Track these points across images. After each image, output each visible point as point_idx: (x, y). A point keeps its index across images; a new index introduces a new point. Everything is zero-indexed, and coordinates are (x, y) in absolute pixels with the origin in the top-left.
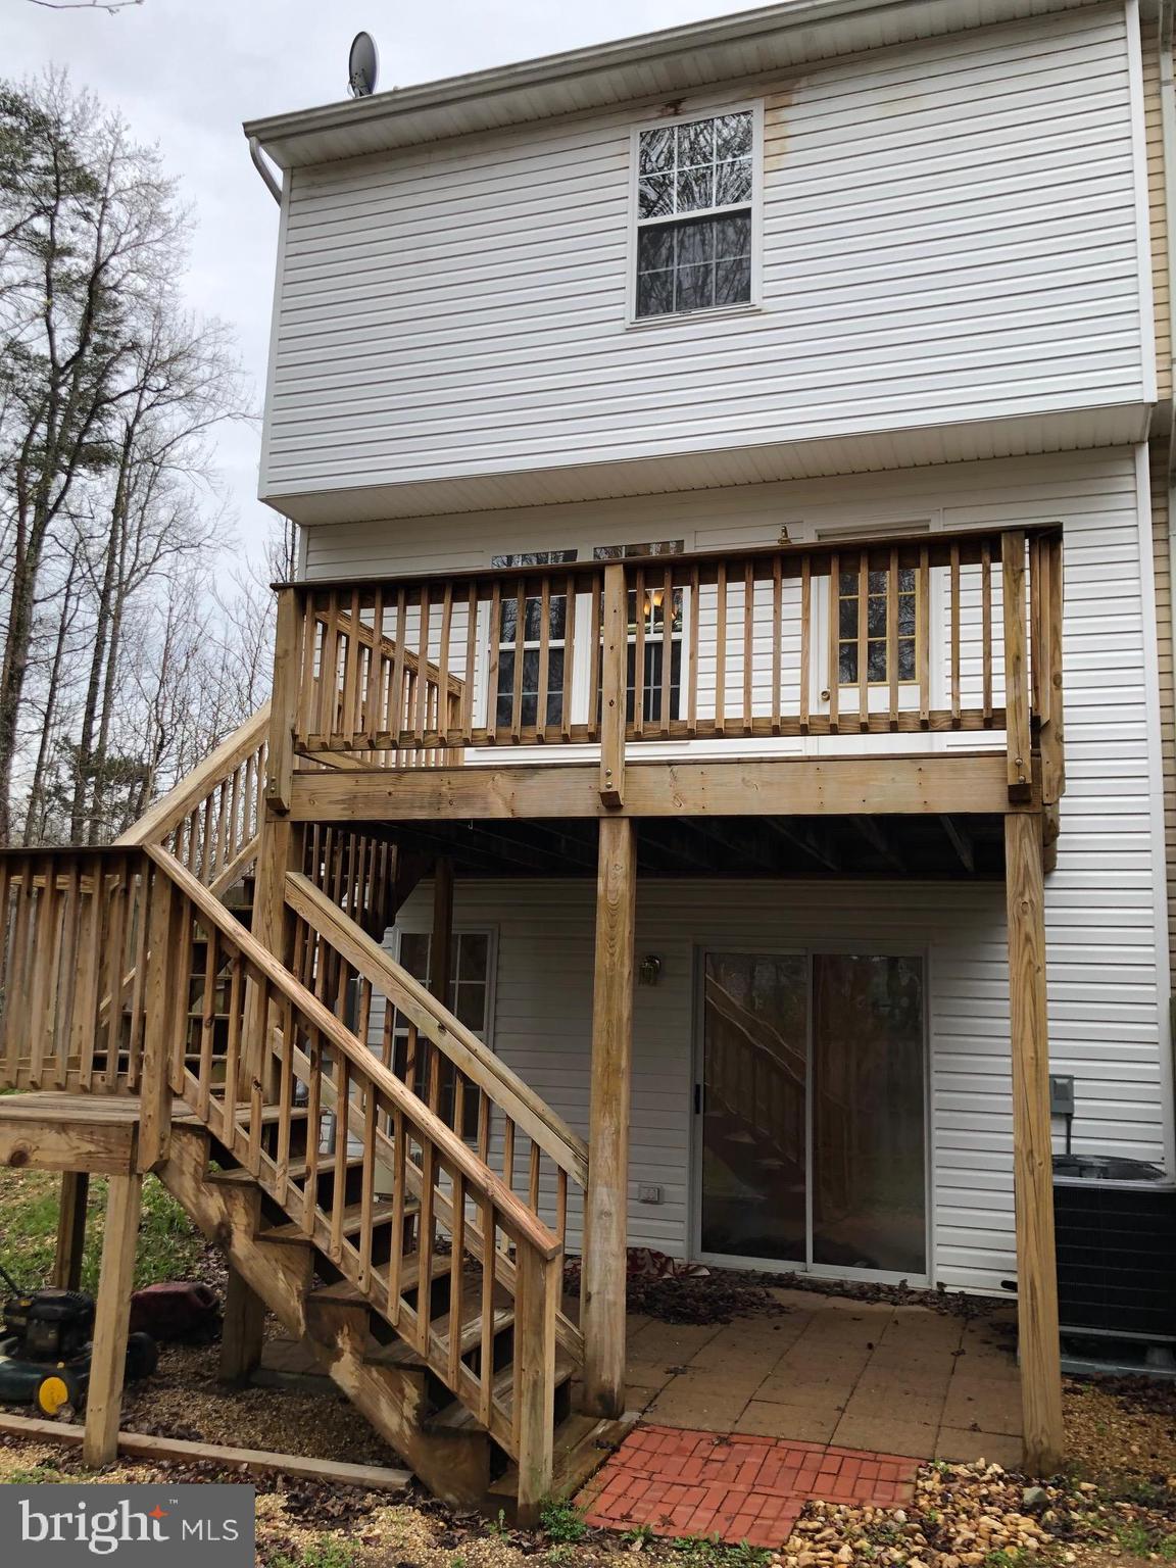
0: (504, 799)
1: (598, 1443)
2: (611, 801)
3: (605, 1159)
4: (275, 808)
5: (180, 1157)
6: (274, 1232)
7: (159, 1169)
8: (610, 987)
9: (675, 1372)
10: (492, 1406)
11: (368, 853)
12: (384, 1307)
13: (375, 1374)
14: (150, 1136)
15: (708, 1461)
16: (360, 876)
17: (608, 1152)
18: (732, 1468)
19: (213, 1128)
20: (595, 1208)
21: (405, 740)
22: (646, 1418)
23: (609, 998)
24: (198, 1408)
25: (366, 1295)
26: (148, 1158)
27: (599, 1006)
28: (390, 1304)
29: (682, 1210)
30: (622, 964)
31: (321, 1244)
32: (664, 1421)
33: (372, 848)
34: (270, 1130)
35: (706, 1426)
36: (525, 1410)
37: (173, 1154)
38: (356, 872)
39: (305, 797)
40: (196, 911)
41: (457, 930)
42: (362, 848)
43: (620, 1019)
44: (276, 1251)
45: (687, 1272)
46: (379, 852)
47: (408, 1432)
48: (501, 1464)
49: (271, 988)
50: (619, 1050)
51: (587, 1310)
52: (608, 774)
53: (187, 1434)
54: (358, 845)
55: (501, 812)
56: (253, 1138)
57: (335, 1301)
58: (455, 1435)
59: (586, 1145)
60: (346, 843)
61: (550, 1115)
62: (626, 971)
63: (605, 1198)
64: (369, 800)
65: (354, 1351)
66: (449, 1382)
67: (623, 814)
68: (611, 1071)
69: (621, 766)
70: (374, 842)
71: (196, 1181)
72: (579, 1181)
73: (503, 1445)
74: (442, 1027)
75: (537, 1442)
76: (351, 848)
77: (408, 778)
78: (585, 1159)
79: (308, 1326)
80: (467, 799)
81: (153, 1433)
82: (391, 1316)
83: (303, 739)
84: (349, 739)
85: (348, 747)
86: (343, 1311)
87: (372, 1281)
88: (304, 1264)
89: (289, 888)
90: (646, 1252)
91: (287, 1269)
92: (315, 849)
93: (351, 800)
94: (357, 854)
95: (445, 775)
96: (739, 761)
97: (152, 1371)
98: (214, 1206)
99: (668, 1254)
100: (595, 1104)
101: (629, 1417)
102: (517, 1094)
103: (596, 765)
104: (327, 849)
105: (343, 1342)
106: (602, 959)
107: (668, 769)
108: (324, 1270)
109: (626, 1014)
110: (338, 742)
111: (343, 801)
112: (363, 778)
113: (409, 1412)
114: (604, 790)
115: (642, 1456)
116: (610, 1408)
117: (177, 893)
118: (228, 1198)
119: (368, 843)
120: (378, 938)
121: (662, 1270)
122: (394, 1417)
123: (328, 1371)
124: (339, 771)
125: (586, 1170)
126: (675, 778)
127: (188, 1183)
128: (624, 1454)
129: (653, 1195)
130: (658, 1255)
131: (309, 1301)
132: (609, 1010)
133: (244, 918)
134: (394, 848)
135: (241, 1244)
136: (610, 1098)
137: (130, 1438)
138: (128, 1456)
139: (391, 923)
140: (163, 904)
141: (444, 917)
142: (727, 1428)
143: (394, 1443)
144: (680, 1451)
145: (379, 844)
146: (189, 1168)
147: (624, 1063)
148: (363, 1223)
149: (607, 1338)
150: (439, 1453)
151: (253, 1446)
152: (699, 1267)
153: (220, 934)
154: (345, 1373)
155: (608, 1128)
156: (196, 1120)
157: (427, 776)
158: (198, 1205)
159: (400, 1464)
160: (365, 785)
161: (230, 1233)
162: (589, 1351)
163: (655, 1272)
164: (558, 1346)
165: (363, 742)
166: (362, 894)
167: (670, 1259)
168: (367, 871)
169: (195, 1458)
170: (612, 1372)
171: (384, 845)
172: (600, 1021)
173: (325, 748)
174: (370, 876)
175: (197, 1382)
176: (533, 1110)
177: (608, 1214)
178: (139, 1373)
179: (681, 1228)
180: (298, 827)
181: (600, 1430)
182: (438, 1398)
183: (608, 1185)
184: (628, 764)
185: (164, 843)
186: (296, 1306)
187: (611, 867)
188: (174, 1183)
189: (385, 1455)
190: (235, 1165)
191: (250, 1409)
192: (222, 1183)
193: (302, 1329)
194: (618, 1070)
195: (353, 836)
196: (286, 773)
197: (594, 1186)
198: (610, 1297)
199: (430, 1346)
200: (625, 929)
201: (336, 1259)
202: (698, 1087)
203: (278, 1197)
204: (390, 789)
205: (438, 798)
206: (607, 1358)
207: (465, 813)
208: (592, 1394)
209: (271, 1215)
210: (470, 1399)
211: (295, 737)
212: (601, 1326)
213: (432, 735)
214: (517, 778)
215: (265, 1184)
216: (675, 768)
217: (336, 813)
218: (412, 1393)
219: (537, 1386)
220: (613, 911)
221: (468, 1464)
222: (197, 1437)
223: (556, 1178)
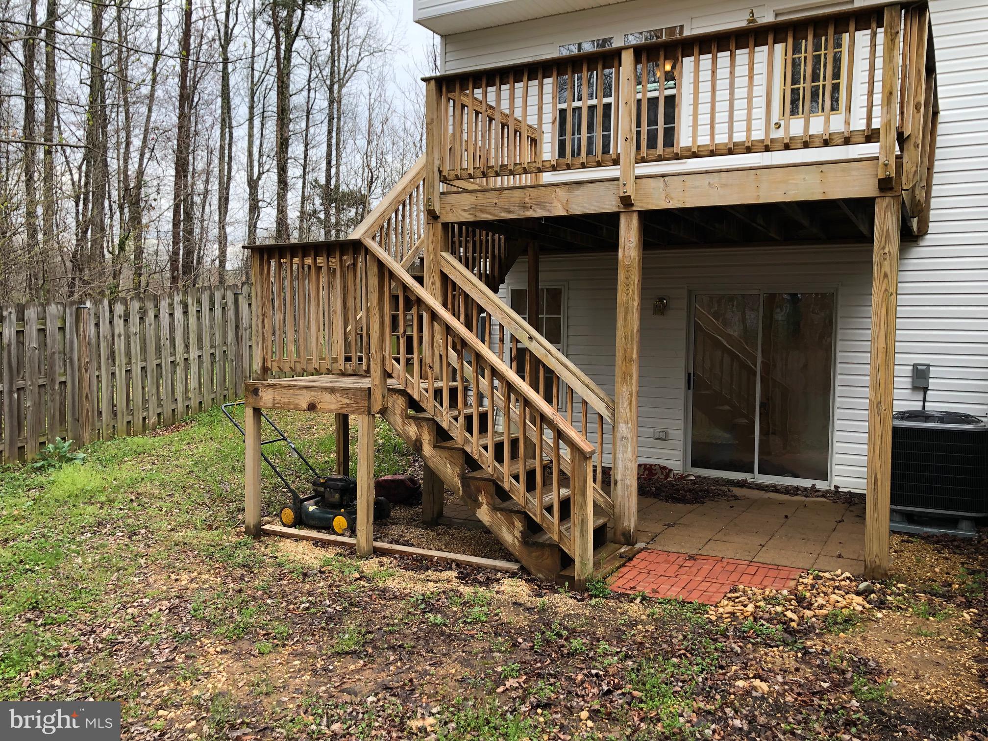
0: (563, 205)
1: (621, 556)
2: (626, 201)
3: (624, 407)
4: (432, 216)
5: (393, 406)
6: (444, 444)
7: (383, 412)
8: (626, 313)
9: (669, 526)
10: (560, 532)
11: (487, 241)
12: (502, 482)
13: (499, 515)
14: (377, 394)
15: (681, 566)
16: (483, 255)
17: (626, 405)
18: (694, 570)
19: (409, 390)
20: (619, 435)
21: (503, 170)
22: (649, 546)
23: (626, 319)
24: (412, 533)
25: (492, 475)
26: (377, 406)
27: (620, 324)
28: (505, 480)
29: (680, 444)
30: (633, 300)
31: (469, 450)
32: (659, 548)
33: (490, 238)
34: (438, 393)
35: (683, 551)
36: (577, 534)
37: (390, 405)
38: (481, 252)
39: (448, 209)
40: (392, 275)
41: (541, 286)
42: (484, 238)
43: (632, 331)
44: (446, 454)
45: (682, 478)
46: (493, 240)
47: (517, 544)
48: (567, 561)
49: (434, 316)
50: (632, 349)
51: (615, 489)
52: (625, 185)
53: (407, 543)
54: (481, 236)
55: (560, 212)
56: (430, 395)
57: (476, 479)
58: (543, 546)
59: (613, 401)
60: (475, 235)
61: (593, 385)
62: (636, 304)
63: (624, 429)
64: (484, 208)
65: (488, 504)
66: (538, 520)
67: (634, 209)
68: (628, 360)
69: (632, 178)
70: (490, 234)
71: (402, 418)
72: (609, 420)
73: (567, 551)
74: (531, 338)
75: (584, 549)
76: (477, 238)
77: (506, 193)
78: (613, 410)
79: (463, 491)
80: (540, 205)
81: (391, 543)
82: (506, 486)
83: (445, 173)
84: (471, 171)
85: (471, 176)
86: (481, 483)
87: (495, 468)
88: (461, 460)
89: (443, 262)
90: (657, 467)
91: (451, 463)
92: (456, 239)
93: (474, 208)
94: (481, 241)
95: (526, 190)
96: (707, 172)
97: (388, 516)
98: (412, 430)
99: (670, 467)
100: (618, 378)
101: (639, 545)
102: (574, 374)
103: (617, 179)
104: (463, 239)
105: (482, 499)
106: (621, 297)
107: (662, 179)
108: (471, 463)
109: (636, 328)
110: (465, 174)
111: (469, 210)
112: (480, 195)
113: (517, 534)
114: (622, 195)
115: (645, 563)
116: (629, 539)
117: (381, 265)
118: (419, 426)
119: (487, 235)
120: (495, 290)
121: (667, 476)
122: (510, 536)
123: (474, 514)
124: (465, 191)
125: (613, 415)
126: (666, 185)
127: (398, 420)
128: (635, 561)
129: (662, 435)
130: (665, 468)
131: (464, 479)
132: (626, 326)
133: (420, 280)
134: (503, 237)
135: (427, 450)
136: (626, 376)
137: (379, 544)
138: (378, 552)
139: (503, 282)
140: (374, 271)
141: (534, 278)
142: (695, 552)
143: (510, 549)
144: (667, 562)
145: (493, 235)
146: (398, 411)
147: (635, 356)
148: (489, 441)
149: (627, 505)
150: (534, 554)
151: (440, 550)
152: (689, 475)
153: (405, 287)
154: (484, 514)
155: (626, 392)
156: (401, 387)
157: (517, 193)
158: (404, 431)
159: (516, 561)
160: (481, 199)
161: (421, 445)
162: (617, 510)
163: (663, 477)
164: (595, 505)
165: (479, 173)
166: (485, 265)
167: (671, 470)
168: (487, 252)
169: (412, 554)
170: (630, 521)
171: (497, 236)
172: (620, 333)
173: (457, 178)
174: (489, 255)
175: (411, 522)
176: (583, 382)
177: (626, 438)
178: (381, 516)
179: (679, 454)
180: (445, 226)
181: (622, 550)
182: (532, 528)
183: (626, 423)
184: (637, 177)
185: (373, 238)
186: (457, 481)
187: (626, 242)
188: (391, 419)
189: (508, 556)
190: (423, 410)
191: (438, 535)
192: (415, 419)
193: (461, 493)
194: (631, 359)
195: (478, 231)
196: (437, 195)
197: (618, 423)
198: (628, 482)
199: (527, 501)
200: (635, 279)
201: (476, 457)
202: (689, 374)
203: (445, 425)
204: (495, 201)
205: (523, 206)
206: (626, 514)
207: (539, 214)
208: (618, 533)
209: (442, 436)
210: (549, 527)
211: (440, 172)
212: (623, 498)
213: (518, 167)
214: (569, 190)
215: (438, 419)
216: (666, 178)
217: (466, 217)
218: (519, 525)
219: (583, 522)
220: (628, 269)
221: (550, 560)
222: (412, 545)
223: (597, 419)
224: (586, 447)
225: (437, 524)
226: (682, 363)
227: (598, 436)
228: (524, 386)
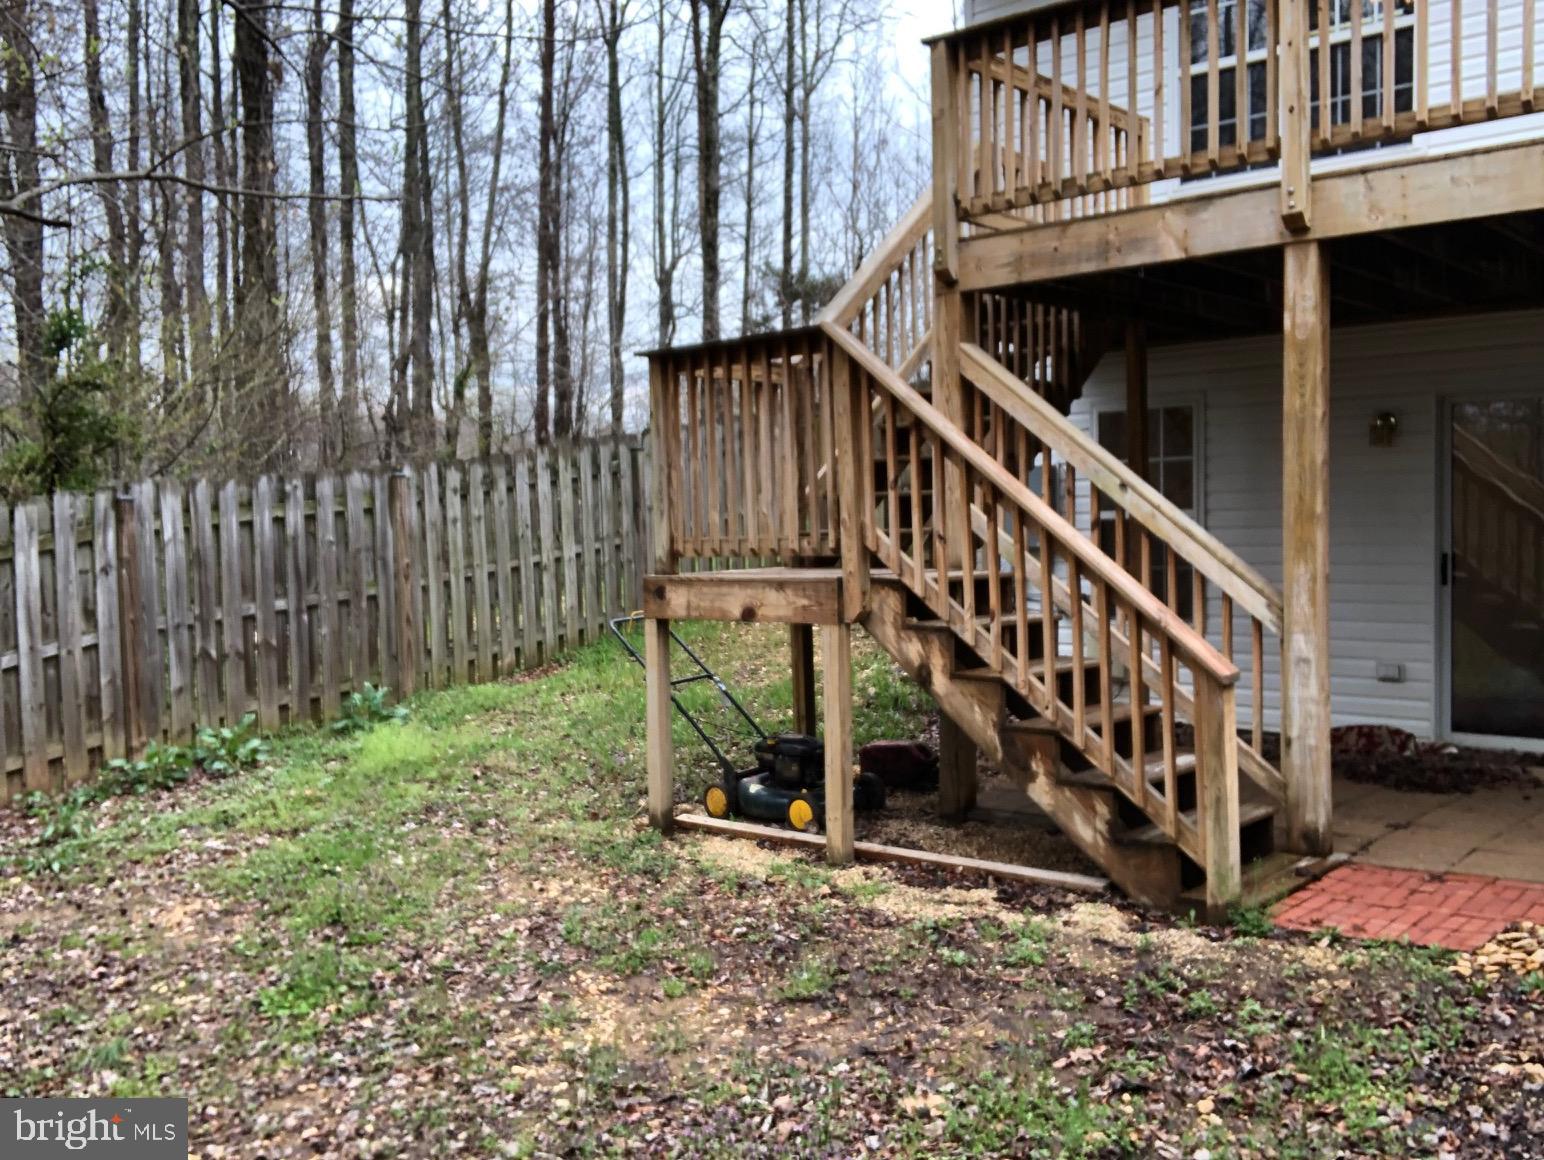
0: (1177, 241)
1: (1299, 873)
2: (1295, 224)
3: (1301, 605)
4: (945, 280)
5: (881, 608)
6: (969, 673)
7: (865, 619)
8: (1301, 429)
9: (1397, 827)
10: (1178, 822)
11: (1047, 325)
12: (1071, 733)
13: (1068, 793)
14: (854, 589)
15: (1413, 892)
16: (1040, 350)
17: (1304, 599)
18: (1439, 898)
19: (906, 581)
20: (1292, 655)
21: (1072, 188)
22: (1355, 859)
23: (1300, 440)
24: (923, 831)
25: (1054, 723)
26: (853, 610)
27: (1289, 450)
28: (1077, 730)
29: (1428, 688)
30: (1314, 403)
31: (1010, 679)
32: (1374, 861)
33: (1052, 319)
34: (955, 588)
35: (1421, 867)
36: (1210, 824)
37: (875, 606)
38: (1035, 343)
39: (972, 265)
40: (874, 383)
41: (1152, 404)
42: (1040, 320)
43: (1313, 462)
44: (971, 688)
45: (1434, 750)
46: (1058, 324)
47: (1101, 842)
48: (1193, 875)
49: (946, 449)
50: (1314, 495)
51: (1288, 754)
52: (1290, 193)
53: (913, 846)
54: (1035, 315)
55: (1172, 253)
56: (942, 589)
57: (1027, 731)
58: (1148, 847)
59: (1280, 594)
60: (1023, 315)
61: (1241, 566)
62: (1319, 411)
63: (1302, 644)
64: (1036, 259)
65: (1048, 774)
66: (1136, 799)
67: (1311, 236)
68: (1306, 516)
69: (1305, 181)
70: (1053, 310)
71: (896, 628)
72: (1273, 629)
73: (1191, 855)
74: (1124, 486)
75: (1223, 851)
76: (1028, 322)
77: (1073, 229)
78: (1280, 610)
79: (1006, 753)
80: (1135, 243)
81: (885, 844)
82: (1077, 740)
83: (966, 204)
84: (1011, 195)
85: (1010, 205)
86: (1035, 739)
87: (1057, 711)
88: (996, 700)
89: (964, 362)
90: (1384, 732)
91: (981, 704)
92: (990, 327)
93: (1018, 262)
94: (1035, 327)
95: (1112, 222)
96: (1447, 157)
97: (881, 805)
98: (914, 649)
99: (1408, 730)
100: (1288, 550)
101: (1336, 857)
102: (1205, 547)
103: (1276, 185)
104: (1002, 326)
105: (1037, 766)
106: (1291, 401)
107: (1361, 179)
108: (1015, 704)
109: (1320, 458)
110: (1001, 202)
111: (1008, 264)
112: (1027, 237)
113: (1101, 826)
114: (1286, 211)
115: (1344, 886)
116: (1315, 845)
117: (855, 368)
118: (925, 642)
119: (1046, 313)
120: (1065, 410)
121: (1403, 747)
122: (1088, 829)
123: (1024, 791)
124: (998, 233)
125: (1281, 618)
126: (1370, 188)
127: (890, 632)
128: (1325, 882)
129: (1394, 673)
130: (1396, 732)
131: (1003, 730)
132: (1300, 454)
133: (928, 397)
134: (1076, 317)
135: (940, 682)
136: (1304, 547)
137: (864, 845)
138: (863, 858)
139: (1077, 395)
140: (843, 378)
141: (1137, 389)
142: (1441, 868)
143: (1091, 853)
144: (1386, 884)
145: (1059, 313)
146: (889, 617)
147: (1319, 508)
148: (1047, 667)
149: (1310, 781)
150: (1132, 862)
151: (969, 856)
152: (1446, 745)
153: (895, 404)
154: (1041, 792)
155: (1304, 577)
156: (895, 577)
157: (1093, 227)
158: (900, 651)
159: (1103, 875)
160: (1030, 243)
161: (929, 674)
162: (1291, 793)
163: (1394, 749)
164: (1243, 775)
165: (1025, 198)
166: (1046, 369)
167: (1410, 736)
168: (1047, 342)
169: (918, 861)
170: (1318, 811)
171: (1065, 313)
172: (1290, 466)
173: (988, 210)
174: (1051, 348)
175: (919, 816)
176: (1223, 562)
177: (1306, 661)
178: (868, 806)
179: (1427, 707)
180: (968, 297)
181: (1303, 864)
182: (1128, 818)
183: (1306, 632)
184: (1315, 179)
186: (992, 736)
187: (1298, 300)
188: (878, 632)
189: (1088, 867)
190: (933, 616)
191: (967, 835)
192: (917, 629)
193: (1000, 755)
194: (1312, 515)
195: (1029, 306)
196: (952, 242)
197: (1291, 633)
198: (1312, 741)
199: (1115, 769)
200: (1316, 366)
201: (1024, 692)
202: (1444, 557)
203: (968, 638)
204: (1055, 244)
205: (1104, 248)
206: (1310, 799)
207: (1134, 260)
208: (1296, 834)
209: (964, 659)
210: (1157, 814)
211: (957, 202)
212: (1303, 769)
213: (1095, 179)
214: (1189, 213)
215: (956, 628)
216: (1370, 176)
217: (1003, 278)
218: (1103, 809)
219: (1220, 802)
220: (1302, 349)
221: (1159, 873)
222: (921, 848)
223: (1251, 629)
224: (1222, 667)
225: (966, 820)
226: (1430, 537)
227: (1253, 658)
228: (1113, 570)
